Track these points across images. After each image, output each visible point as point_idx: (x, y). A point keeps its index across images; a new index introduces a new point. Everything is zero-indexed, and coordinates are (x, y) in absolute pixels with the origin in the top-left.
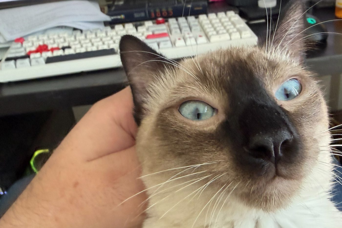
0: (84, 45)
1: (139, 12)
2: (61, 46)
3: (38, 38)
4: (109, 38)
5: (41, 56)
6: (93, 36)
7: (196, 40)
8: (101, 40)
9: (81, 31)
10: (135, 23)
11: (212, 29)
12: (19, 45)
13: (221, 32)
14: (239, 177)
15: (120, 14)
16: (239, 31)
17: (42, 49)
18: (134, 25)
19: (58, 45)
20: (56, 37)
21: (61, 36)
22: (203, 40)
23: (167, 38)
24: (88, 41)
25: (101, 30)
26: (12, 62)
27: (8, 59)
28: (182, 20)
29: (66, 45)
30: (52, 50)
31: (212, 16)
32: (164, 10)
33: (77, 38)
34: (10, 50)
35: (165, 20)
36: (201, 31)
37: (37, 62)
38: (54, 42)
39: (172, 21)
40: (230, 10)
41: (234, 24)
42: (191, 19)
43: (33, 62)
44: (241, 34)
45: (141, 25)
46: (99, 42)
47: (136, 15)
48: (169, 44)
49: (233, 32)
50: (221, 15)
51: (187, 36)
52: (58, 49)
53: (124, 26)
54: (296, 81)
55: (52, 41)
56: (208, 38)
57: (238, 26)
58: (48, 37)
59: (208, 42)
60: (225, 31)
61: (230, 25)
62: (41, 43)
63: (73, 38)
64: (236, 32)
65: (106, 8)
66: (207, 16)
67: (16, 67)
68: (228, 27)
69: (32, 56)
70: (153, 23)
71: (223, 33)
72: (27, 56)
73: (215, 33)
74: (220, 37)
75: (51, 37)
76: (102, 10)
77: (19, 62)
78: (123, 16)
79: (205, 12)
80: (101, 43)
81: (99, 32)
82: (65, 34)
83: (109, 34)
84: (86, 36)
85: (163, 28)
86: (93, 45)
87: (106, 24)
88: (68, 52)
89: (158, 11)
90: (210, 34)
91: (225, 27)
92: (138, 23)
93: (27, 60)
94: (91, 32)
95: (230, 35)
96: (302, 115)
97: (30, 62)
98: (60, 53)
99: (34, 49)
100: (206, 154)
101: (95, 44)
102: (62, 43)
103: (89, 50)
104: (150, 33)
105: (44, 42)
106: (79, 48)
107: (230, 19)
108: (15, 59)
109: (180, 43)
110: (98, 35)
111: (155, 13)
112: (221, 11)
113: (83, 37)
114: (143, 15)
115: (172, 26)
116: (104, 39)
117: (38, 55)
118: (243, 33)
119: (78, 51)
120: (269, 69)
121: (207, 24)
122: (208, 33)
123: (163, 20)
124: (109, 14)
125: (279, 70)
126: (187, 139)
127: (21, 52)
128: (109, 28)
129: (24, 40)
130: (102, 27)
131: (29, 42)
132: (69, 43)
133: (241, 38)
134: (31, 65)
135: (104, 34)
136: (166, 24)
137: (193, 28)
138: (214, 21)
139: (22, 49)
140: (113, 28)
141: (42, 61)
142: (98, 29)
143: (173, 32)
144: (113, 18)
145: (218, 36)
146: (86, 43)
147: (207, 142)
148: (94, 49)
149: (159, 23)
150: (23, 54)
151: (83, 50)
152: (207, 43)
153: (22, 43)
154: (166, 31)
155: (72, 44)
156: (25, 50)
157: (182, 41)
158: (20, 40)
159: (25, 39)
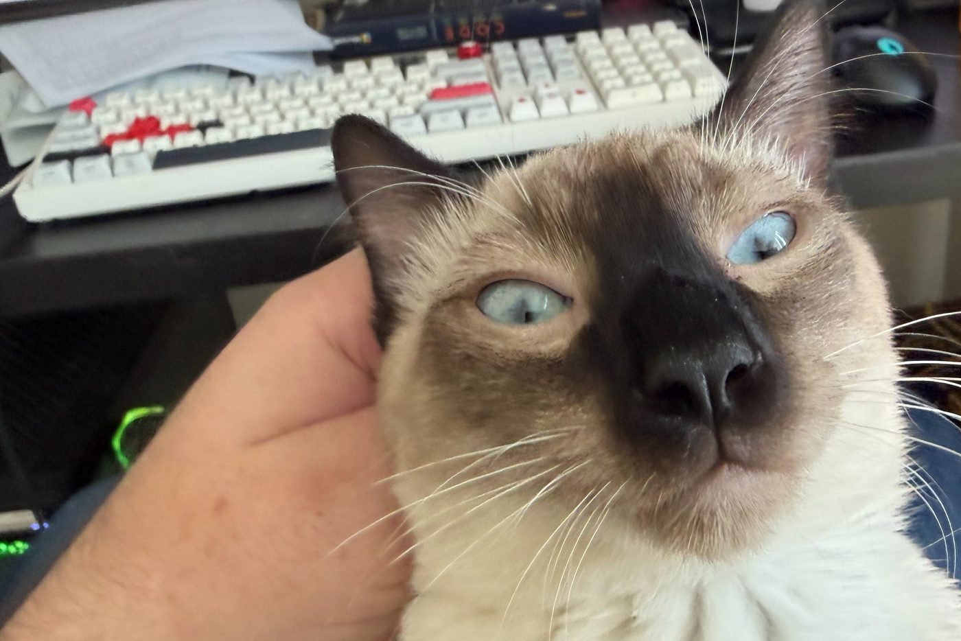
0: (260, 119)
1: (411, 26)
2: (195, 121)
3: (133, 100)
4: (327, 99)
5: (141, 150)
6: (285, 92)
7: (568, 103)
8: (306, 103)
9: (252, 79)
10: (399, 56)
11: (614, 72)
12: (81, 118)
13: (636, 80)
14: (625, 467)
15: (358, 32)
16: (689, 77)
17: (144, 128)
18: (395, 62)
19: (189, 117)
20: (181, 94)
21: (196, 92)
22: (587, 102)
23: (488, 98)
24: (269, 107)
25: (306, 78)
26: (63, 166)
27: (51, 158)
28: (529, 46)
29: (209, 117)
30: (172, 131)
31: (613, 35)
32: (479, 19)
33: (241, 99)
34: (57, 134)
35: (483, 49)
36: (581, 77)
37: (130, 164)
38: (177, 110)
39: (502, 50)
40: (664, 18)
41: (673, 57)
42: (556, 43)
43: (120, 165)
44: (692, 86)
45: (416, 61)
46: (300, 108)
47: (403, 34)
48: (493, 113)
49: (672, 80)
50: (640, 31)
51: (543, 91)
52: (186, 128)
53: (369, 66)
54: (785, 217)
55: (170, 108)
56: (602, 97)
57: (685, 63)
58: (161, 97)
59: (602, 107)
60: (648, 77)
61: (662, 61)
62: (141, 113)
63: (228, 100)
64: (678, 80)
65: (321, 17)
66: (600, 36)
67: (73, 180)
68: (657, 67)
69: (117, 148)
70: (450, 56)
71: (643, 84)
72: (104, 149)
73: (620, 82)
74: (634, 95)
75: (167, 96)
76: (310, 20)
77: (80, 164)
78: (366, 38)
79: (594, 23)
80: (304, 113)
81: (300, 79)
82: (206, 87)
83: (327, 87)
84: (264, 94)
85: (475, 70)
86: (283, 117)
87: (320, 57)
88: (214, 137)
89: (463, 21)
90: (607, 85)
91: (649, 68)
92: (409, 56)
93: (102, 162)
94: (278, 82)
95: (663, 87)
96: (794, 302)
97: (112, 165)
98: (191, 140)
99: (121, 128)
100: (542, 413)
101: (290, 116)
102: (201, 111)
103: (273, 131)
104: (442, 84)
105: (148, 110)
106: (246, 126)
107: (663, 43)
108: (71, 156)
109: (523, 111)
110: (298, 90)
111: (456, 27)
112: (637, 21)
113: (256, 95)
114: (421, 32)
115: (502, 65)
116: (313, 102)
117: (133, 145)
118: (701, 81)
119: (242, 135)
120: (706, 190)
121: (600, 58)
122: (601, 82)
123: (476, 48)
124: (329, 30)
125: (734, 190)
126: (494, 377)
127: (87, 137)
128: (326, 72)
129: (94, 105)
130: (308, 66)
131: (108, 110)
132: (218, 114)
133: (693, 95)
134: (113, 174)
135: (313, 88)
136: (487, 57)
137: (561, 70)
138: (617, 50)
139: (90, 130)
140: (338, 69)
141: (145, 162)
142: (298, 73)
143: (505, 79)
144: (339, 41)
145: (628, 92)
146: (263, 113)
147: (543, 381)
148: (287, 128)
149: (464, 55)
150: (92, 143)
151: (256, 132)
152: (598, 111)
153: (89, 114)
154: (484, 79)
155: (224, 115)
156: (98, 131)
157: (530, 105)
158: (85, 105)
159: (96, 101)
